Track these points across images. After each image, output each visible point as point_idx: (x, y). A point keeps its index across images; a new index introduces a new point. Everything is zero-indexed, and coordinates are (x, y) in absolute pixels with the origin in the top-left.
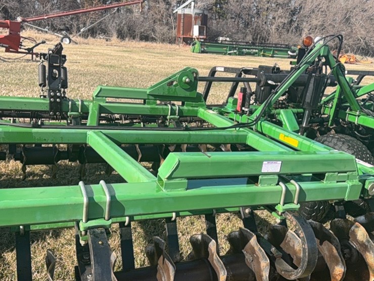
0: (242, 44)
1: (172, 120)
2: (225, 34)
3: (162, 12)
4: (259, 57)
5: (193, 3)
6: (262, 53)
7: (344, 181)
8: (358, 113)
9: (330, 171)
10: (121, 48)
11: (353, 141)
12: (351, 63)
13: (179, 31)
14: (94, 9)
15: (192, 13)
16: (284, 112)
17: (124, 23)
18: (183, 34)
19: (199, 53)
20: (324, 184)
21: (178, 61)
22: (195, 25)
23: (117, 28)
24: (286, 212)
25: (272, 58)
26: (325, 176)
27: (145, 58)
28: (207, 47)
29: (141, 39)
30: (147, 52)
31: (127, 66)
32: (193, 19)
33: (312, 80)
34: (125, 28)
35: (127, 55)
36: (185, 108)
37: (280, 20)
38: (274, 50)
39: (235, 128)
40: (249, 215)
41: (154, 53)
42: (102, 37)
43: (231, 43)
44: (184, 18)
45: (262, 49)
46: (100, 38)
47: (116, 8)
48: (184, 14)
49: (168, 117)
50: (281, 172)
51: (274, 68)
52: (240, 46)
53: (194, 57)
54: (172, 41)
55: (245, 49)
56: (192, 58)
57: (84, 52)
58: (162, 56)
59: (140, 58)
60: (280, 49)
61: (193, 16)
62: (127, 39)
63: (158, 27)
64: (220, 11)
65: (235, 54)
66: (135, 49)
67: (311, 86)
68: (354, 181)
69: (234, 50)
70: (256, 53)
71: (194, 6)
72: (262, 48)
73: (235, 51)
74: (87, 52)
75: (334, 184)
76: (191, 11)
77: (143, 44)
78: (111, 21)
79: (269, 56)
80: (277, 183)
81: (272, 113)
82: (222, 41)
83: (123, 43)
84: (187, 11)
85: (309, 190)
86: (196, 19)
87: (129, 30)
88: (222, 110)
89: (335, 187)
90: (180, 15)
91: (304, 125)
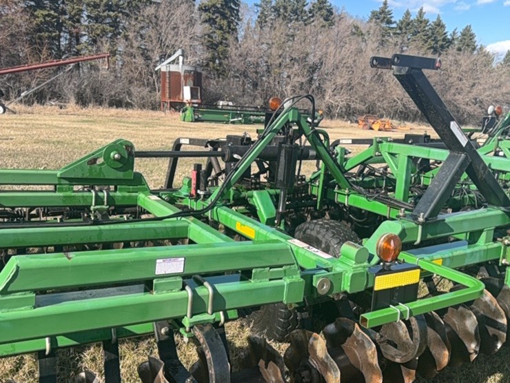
1: (97, 212)
2: (226, 98)
3: (140, 69)
5: (181, 58)
7: (281, 279)
8: (347, 191)
9: (257, 266)
10: (80, 118)
11: (339, 227)
12: (386, 130)
13: (163, 94)
14: (41, 65)
15: (180, 71)
16: (258, 194)
17: (85, 84)
18: (170, 98)
19: (192, 121)
20: (253, 284)
21: (160, 133)
22: (186, 85)
23: (77, 90)
24: (195, 327)
26: (252, 272)
27: (112, 130)
28: (201, 114)
29: (111, 105)
30: (118, 122)
31: (82, 141)
32: (182, 78)
33: (283, 152)
34: (88, 90)
35: (87, 126)
36: (118, 194)
37: (296, 79)
39: (177, 217)
40: (167, 337)
41: (127, 123)
42: (53, 103)
43: (235, 108)
44: (169, 77)
46: (52, 105)
47: (72, 65)
48: (170, 72)
49: (92, 208)
50: (185, 273)
51: (243, 138)
52: (246, 113)
53: (184, 127)
54: (155, 107)
55: (253, 115)
56: (181, 128)
57: (22, 124)
58: (139, 126)
59: (104, 130)
61: (182, 74)
62: (91, 105)
63: (135, 89)
64: (218, 68)
65: (240, 122)
66: (100, 118)
67: (282, 160)
68: (294, 276)
69: (238, 117)
71: (183, 61)
73: (240, 119)
74: (27, 124)
75: (266, 283)
76: (179, 68)
77: (114, 111)
78: (67, 81)
80: (181, 287)
81: (242, 196)
82: (223, 106)
83: (84, 110)
84: (173, 68)
85: (228, 293)
86: (186, 78)
87: (94, 93)
88: (174, 194)
89: (266, 286)
90: (164, 73)
91: (280, 210)
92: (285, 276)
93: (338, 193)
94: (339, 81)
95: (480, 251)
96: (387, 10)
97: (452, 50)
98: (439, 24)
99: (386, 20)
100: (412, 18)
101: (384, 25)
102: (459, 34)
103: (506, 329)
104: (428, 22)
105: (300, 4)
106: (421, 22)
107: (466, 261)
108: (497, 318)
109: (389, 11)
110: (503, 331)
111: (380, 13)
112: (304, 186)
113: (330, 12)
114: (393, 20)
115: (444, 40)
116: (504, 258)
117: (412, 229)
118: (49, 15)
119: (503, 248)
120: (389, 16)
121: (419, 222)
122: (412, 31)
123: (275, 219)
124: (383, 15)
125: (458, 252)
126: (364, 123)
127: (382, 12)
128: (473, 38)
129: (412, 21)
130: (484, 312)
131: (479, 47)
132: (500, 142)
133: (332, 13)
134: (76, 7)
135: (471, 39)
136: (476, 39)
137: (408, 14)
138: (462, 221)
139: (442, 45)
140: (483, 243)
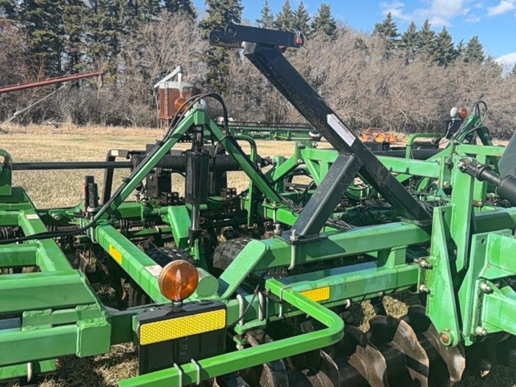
0: (252, 125)
3: (139, 87)
4: (272, 141)
5: (180, 75)
6: (275, 135)
7: (74, 323)
8: (274, 205)
9: (30, 307)
13: (163, 112)
14: (37, 83)
15: (179, 88)
16: (173, 210)
17: (82, 103)
18: (169, 115)
23: (74, 109)
25: (288, 142)
26: (22, 316)
29: (108, 124)
30: (111, 140)
32: (181, 95)
34: (86, 109)
38: (290, 132)
41: (121, 141)
42: (50, 123)
43: (235, 124)
44: (168, 94)
45: (275, 131)
46: (48, 124)
47: (65, 83)
48: (168, 89)
52: (245, 128)
54: (154, 124)
60: (299, 129)
61: (181, 91)
62: (88, 124)
63: (134, 108)
64: (220, 84)
66: (94, 137)
68: (96, 320)
69: (237, 133)
70: (268, 136)
71: (182, 78)
72: (275, 129)
75: (47, 330)
76: (178, 85)
77: (111, 129)
78: (64, 100)
79: (284, 139)
81: (154, 212)
82: (223, 121)
83: (81, 129)
84: (172, 85)
86: (184, 94)
87: (92, 112)
89: (45, 335)
90: (163, 90)
91: (193, 229)
92: (80, 319)
93: (267, 208)
94: (343, 95)
95: (386, 276)
96: (391, 23)
97: (459, 62)
98: (445, 36)
99: (390, 32)
100: (417, 31)
101: (388, 38)
102: (466, 46)
103: (428, 372)
104: (434, 34)
105: (302, 19)
106: (427, 34)
107: (366, 289)
108: (418, 358)
109: (393, 24)
110: (425, 375)
111: (385, 26)
112: (234, 199)
113: (333, 26)
114: (397, 32)
115: (450, 51)
116: (422, 283)
117: (282, 250)
118: (46, 35)
119: (419, 271)
120: (393, 29)
121: (290, 241)
122: (418, 42)
123: (188, 238)
124: (387, 28)
125: (354, 277)
126: (368, 137)
127: (387, 24)
128: (480, 48)
129: (417, 33)
130: (405, 350)
131: (486, 58)
132: (456, 146)
133: (335, 27)
134: (74, 26)
135: (478, 50)
136: (483, 50)
137: (413, 26)
138: (356, 239)
139: (449, 56)
140: (391, 266)
